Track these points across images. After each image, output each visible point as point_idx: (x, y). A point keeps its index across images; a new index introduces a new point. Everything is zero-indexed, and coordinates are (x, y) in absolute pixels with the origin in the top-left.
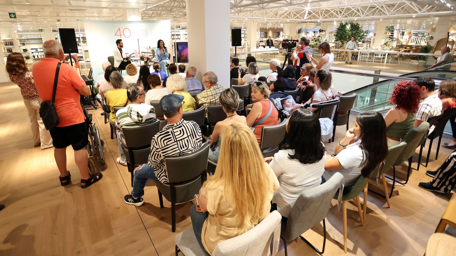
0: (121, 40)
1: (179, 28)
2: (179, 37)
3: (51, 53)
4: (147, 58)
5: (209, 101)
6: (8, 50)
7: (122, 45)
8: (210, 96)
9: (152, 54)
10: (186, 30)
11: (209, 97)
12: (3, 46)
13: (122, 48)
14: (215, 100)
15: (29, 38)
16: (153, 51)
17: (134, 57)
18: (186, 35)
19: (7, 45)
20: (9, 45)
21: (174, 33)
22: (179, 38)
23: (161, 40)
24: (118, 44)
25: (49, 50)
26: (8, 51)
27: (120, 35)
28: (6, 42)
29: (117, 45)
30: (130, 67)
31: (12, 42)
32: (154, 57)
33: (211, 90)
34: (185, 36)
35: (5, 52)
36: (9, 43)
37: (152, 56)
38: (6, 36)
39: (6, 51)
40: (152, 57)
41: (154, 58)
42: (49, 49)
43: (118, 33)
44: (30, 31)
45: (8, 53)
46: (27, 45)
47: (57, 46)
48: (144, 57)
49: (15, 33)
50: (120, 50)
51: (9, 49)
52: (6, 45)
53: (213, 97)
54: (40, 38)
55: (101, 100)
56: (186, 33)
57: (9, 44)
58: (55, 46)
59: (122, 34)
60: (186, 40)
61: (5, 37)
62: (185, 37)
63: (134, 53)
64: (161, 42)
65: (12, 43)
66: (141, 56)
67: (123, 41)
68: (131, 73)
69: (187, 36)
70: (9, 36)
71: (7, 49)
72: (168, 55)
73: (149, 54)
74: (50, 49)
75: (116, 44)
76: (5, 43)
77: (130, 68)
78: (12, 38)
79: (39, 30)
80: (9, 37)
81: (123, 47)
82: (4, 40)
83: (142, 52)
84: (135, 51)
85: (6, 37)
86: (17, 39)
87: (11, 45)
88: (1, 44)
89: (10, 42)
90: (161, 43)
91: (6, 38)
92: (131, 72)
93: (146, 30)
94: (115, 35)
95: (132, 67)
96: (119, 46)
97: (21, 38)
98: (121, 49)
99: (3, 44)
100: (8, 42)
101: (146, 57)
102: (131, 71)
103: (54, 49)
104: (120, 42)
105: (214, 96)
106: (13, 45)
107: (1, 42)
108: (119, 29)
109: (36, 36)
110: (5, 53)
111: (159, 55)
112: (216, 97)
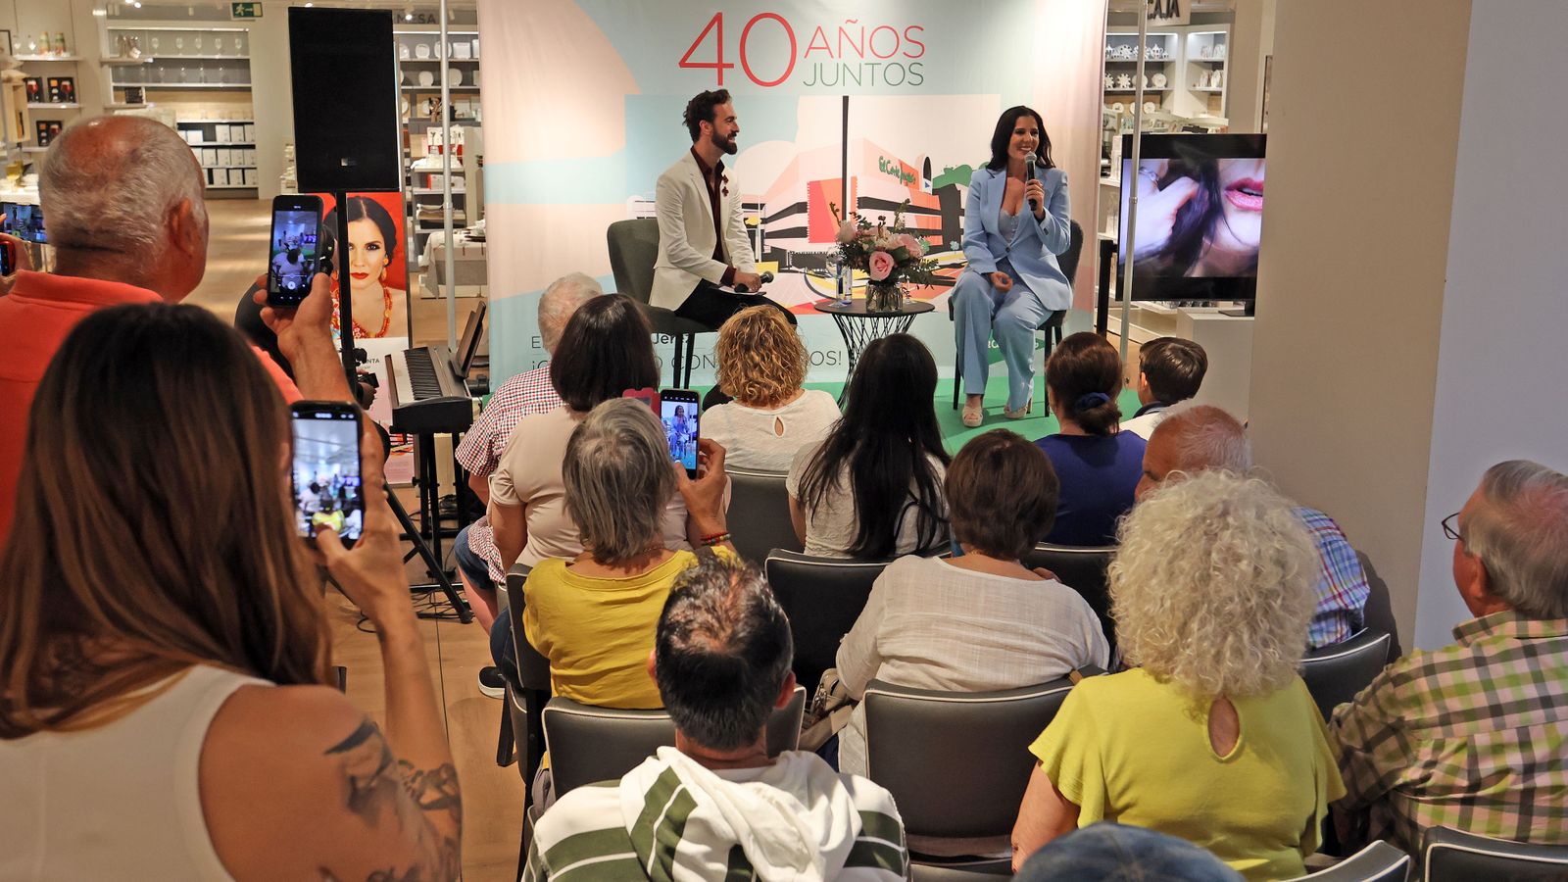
0: (722, 97)
1: (1169, 15)
2: (1159, 82)
3: (100, 231)
4: (893, 253)
5: (1454, 771)
6: (43, 127)
7: (724, 129)
8: (1470, 715)
9: (935, 222)
10: (1223, 30)
11: (1461, 728)
12: (14, 101)
13: (725, 158)
14: (1530, 770)
15: (181, 56)
16: (947, 194)
17: (799, 232)
18: (1217, 66)
19: (41, 100)
20: (52, 96)
21: (1125, 54)
22: (1160, 93)
23: (1028, 105)
24: (703, 124)
25: (79, 209)
26: (39, 132)
27: (720, 66)
28: (38, 80)
29: (696, 134)
30: (750, 337)
31: (71, 80)
32: (954, 245)
33: (1489, 651)
34: (1205, 73)
35: (19, 141)
36: (54, 83)
37: (934, 233)
38: (43, 38)
39: (30, 134)
40: (938, 240)
41: (946, 248)
42: (85, 195)
43: (706, 52)
44: (191, 12)
45: (38, 149)
46: (151, 105)
47: (152, 169)
48: (871, 242)
49: (95, 18)
50: (713, 174)
51: (48, 123)
52: (35, 94)
53: (1510, 735)
54: (239, 56)
55: (494, 575)
56: (1221, 53)
57: (51, 88)
58: (140, 171)
59: (731, 55)
60: (1209, 105)
61: (34, 49)
62: (1202, 87)
63: (800, 208)
64: (1021, 122)
65: (67, 83)
66: (849, 237)
67: (736, 106)
68: (751, 382)
69: (1217, 81)
70: (63, 40)
71: (38, 123)
72: (1066, 233)
73: (910, 220)
74: (94, 197)
75: (686, 130)
76: (33, 83)
77: (747, 349)
78: (75, 53)
79: (235, 5)
80: (59, 45)
81: (732, 150)
82: (26, 65)
83: (866, 202)
84: (814, 187)
85: (44, 46)
86: (102, 64)
87: (62, 98)
88: (7, 89)
89: (60, 80)
90: (1021, 132)
91: (41, 52)
92: (755, 375)
93: (913, 34)
94: (683, 64)
95: (762, 341)
96: (703, 145)
97: (125, 58)
98: (721, 166)
99: (15, 88)
100: (49, 80)
101: (893, 240)
102: (756, 365)
103: (128, 200)
104: (717, 108)
105: (1513, 719)
106: (74, 101)
107: (9, 80)
108: (718, 18)
109: (219, 47)
110: (19, 145)
111: (994, 228)
112: (1535, 733)
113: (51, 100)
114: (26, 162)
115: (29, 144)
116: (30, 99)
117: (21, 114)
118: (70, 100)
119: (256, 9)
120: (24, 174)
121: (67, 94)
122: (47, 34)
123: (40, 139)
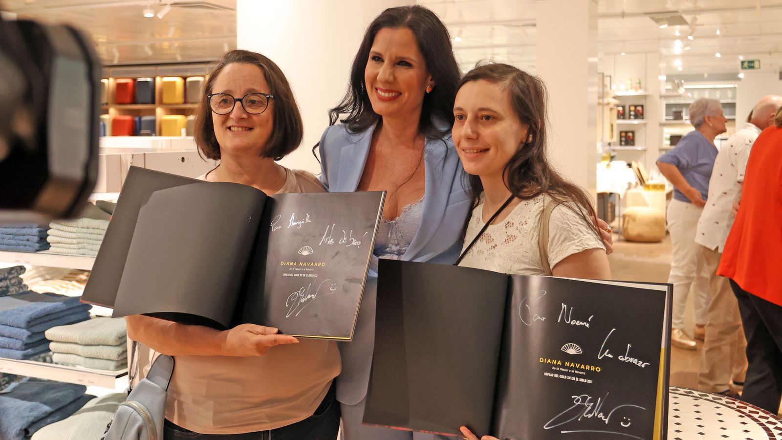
113: (630, 118)
114: (613, 154)
115: (615, 144)
116: (618, 118)
117: (612, 126)
118: (640, 118)
119: (756, 64)
120: (611, 161)
121: (639, 115)
122: (631, 80)
123: (621, 141)
